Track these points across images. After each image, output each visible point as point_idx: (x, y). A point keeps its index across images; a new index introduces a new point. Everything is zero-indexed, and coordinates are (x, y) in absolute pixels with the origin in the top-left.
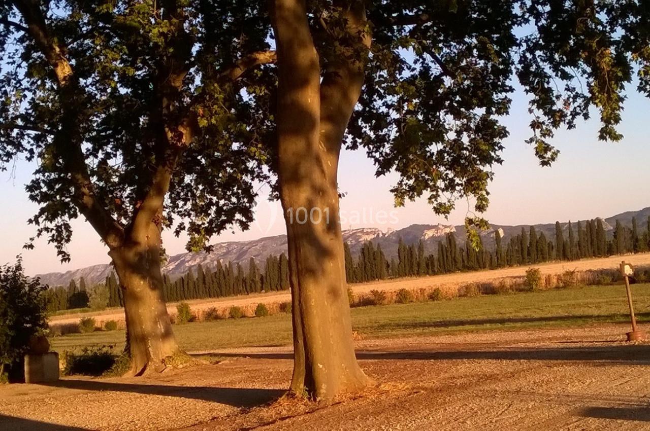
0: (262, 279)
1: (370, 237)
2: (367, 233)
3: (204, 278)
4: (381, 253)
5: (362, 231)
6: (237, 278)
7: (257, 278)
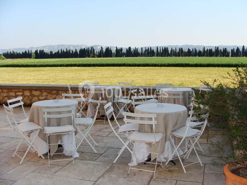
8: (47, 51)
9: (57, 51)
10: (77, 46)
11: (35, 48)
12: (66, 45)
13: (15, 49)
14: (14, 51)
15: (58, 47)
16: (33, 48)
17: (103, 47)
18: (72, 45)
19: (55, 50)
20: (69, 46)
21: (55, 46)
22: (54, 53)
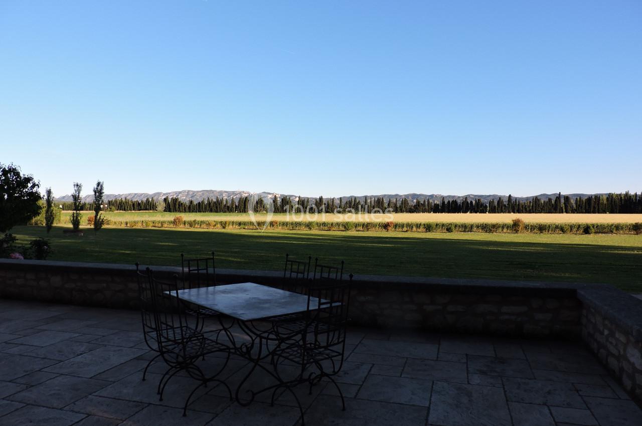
0: (236, 206)
1: (246, 195)
2: (245, 193)
3: (209, 203)
4: (291, 202)
5: (243, 192)
6: (225, 206)
7: (234, 206)
8: (183, 199)
9: (200, 200)
10: (233, 193)
11: (164, 194)
12: (216, 191)
13: (130, 194)
14: (128, 198)
15: (203, 194)
16: (159, 194)
17: (277, 196)
18: (226, 192)
19: (197, 199)
20: (221, 193)
21: (198, 192)
22: (195, 203)
